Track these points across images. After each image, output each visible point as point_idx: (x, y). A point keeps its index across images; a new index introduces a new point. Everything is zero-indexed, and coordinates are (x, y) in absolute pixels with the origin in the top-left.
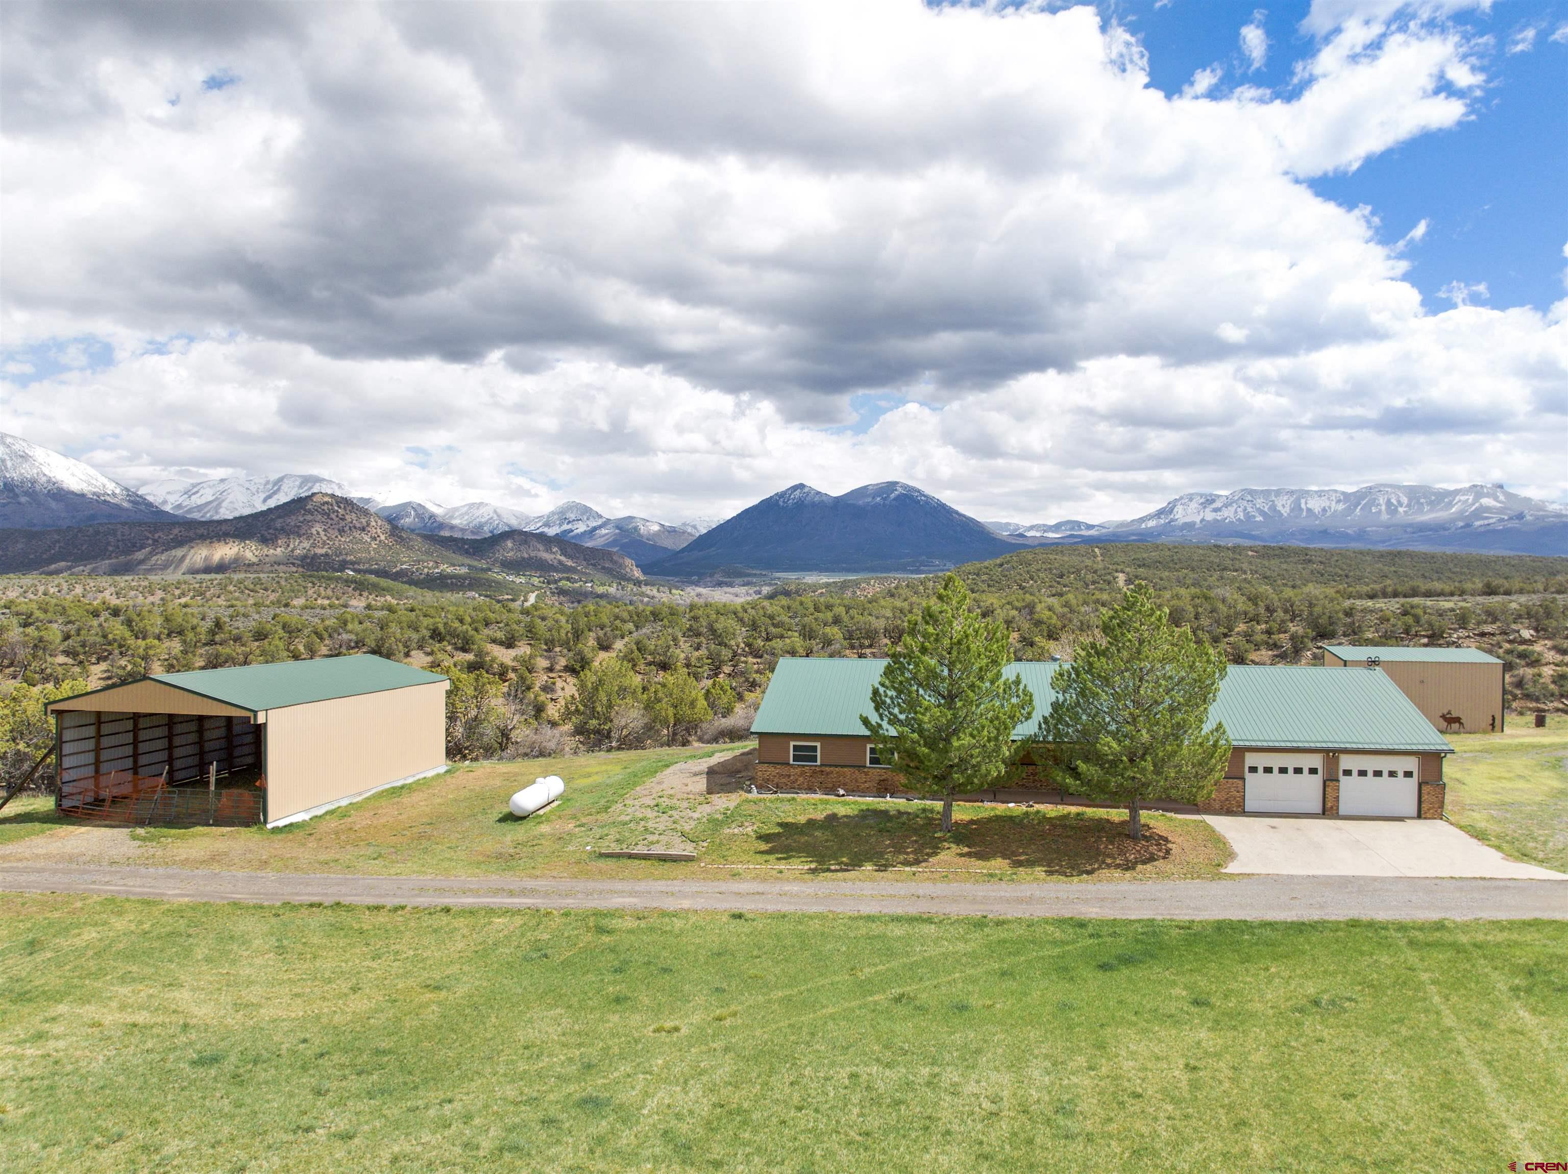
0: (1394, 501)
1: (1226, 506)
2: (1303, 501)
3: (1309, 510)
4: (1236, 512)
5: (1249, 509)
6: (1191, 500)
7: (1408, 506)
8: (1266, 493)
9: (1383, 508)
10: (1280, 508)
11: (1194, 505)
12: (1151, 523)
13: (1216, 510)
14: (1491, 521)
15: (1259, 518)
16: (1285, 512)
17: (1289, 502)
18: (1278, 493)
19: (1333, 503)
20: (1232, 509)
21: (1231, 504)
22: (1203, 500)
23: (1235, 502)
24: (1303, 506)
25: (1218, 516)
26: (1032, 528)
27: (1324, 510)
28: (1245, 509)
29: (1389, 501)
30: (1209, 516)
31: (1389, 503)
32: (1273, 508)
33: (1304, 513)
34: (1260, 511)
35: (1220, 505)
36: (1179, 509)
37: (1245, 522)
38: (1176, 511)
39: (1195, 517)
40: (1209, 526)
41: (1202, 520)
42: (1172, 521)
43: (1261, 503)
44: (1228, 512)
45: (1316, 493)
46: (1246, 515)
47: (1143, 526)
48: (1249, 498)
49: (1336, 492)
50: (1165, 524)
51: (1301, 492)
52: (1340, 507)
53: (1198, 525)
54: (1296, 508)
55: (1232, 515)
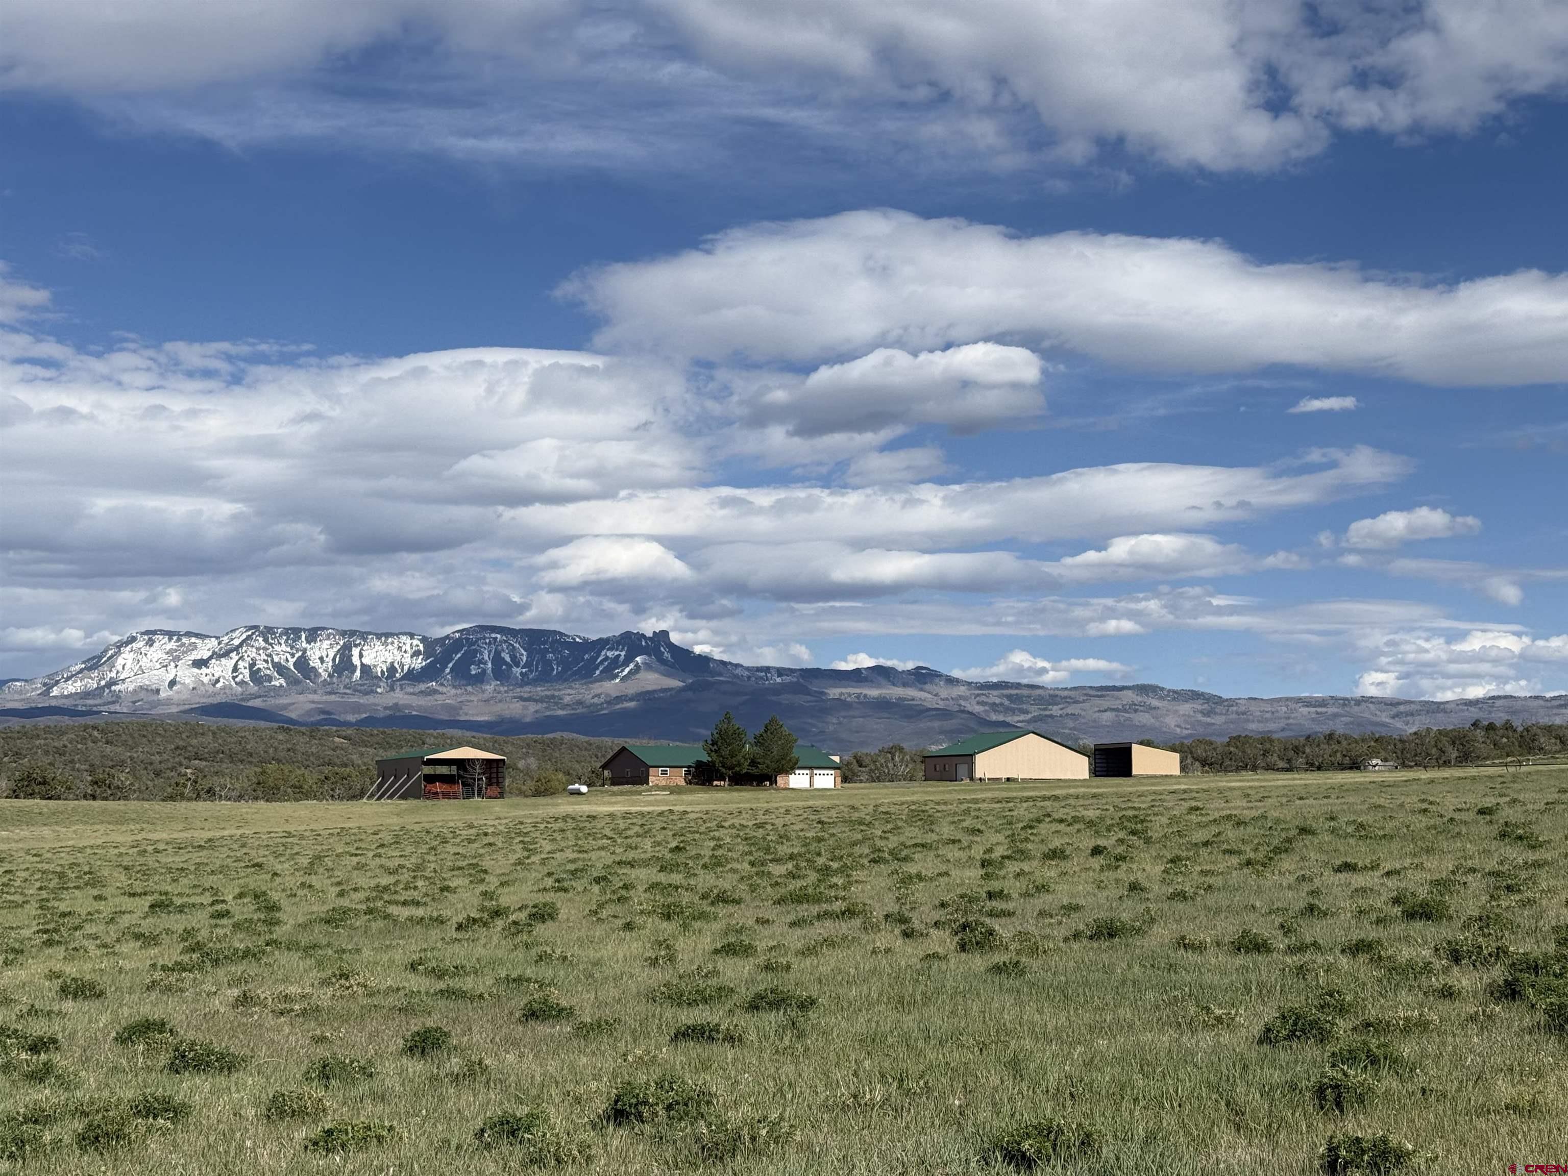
0: (505, 656)
1: (217, 655)
2: (355, 652)
3: (366, 669)
4: (235, 669)
5: (260, 665)
6: (150, 643)
7: (528, 665)
8: (293, 633)
9: (488, 667)
10: (314, 663)
11: (156, 654)
12: (73, 687)
13: (200, 664)
15: (279, 682)
16: (325, 670)
17: (331, 654)
19: (407, 660)
20: (228, 663)
21: (226, 654)
22: (174, 645)
23: (237, 649)
24: (356, 660)
25: (203, 675)
27: (392, 669)
28: (252, 665)
29: (498, 654)
30: (187, 675)
31: (497, 660)
32: (302, 663)
33: (358, 673)
34: (280, 669)
35: (206, 655)
36: (126, 658)
37: (253, 688)
38: (120, 661)
39: (159, 677)
40: (185, 696)
41: (172, 683)
42: (113, 682)
43: (282, 652)
44: (222, 669)
45: (379, 636)
46: (255, 674)
47: (55, 692)
48: (261, 642)
49: (412, 636)
50: (100, 689)
51: (353, 633)
52: (419, 663)
53: (163, 695)
54: (343, 665)
55: (228, 674)
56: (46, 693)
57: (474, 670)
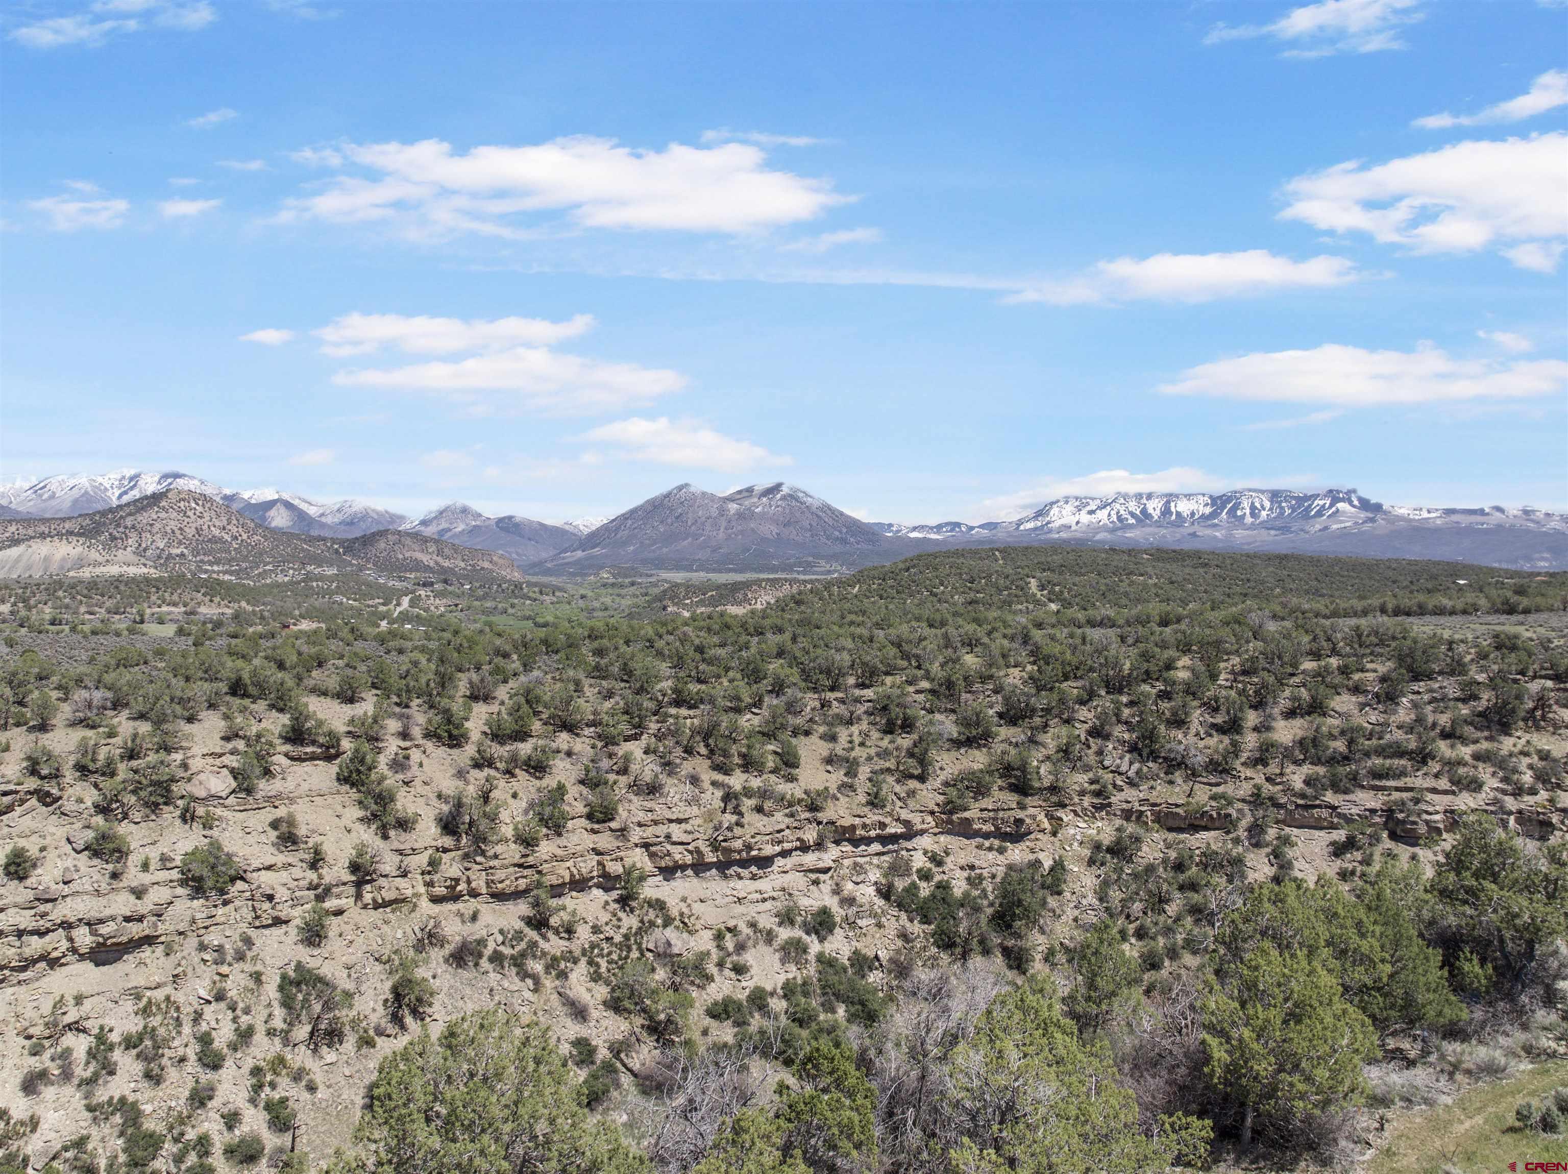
0: (1258, 505)
1: (1100, 508)
2: (1172, 504)
3: (1178, 514)
4: (1109, 515)
5: (1122, 512)
6: (1067, 502)
7: (1271, 509)
8: (1139, 496)
9: (1248, 511)
10: (1150, 511)
11: (1069, 508)
12: (1030, 525)
13: (1091, 512)
14: (1347, 524)
15: (1132, 521)
16: (1156, 515)
17: (1160, 505)
18: (1150, 496)
19: (1201, 507)
20: (1105, 512)
21: (1105, 507)
22: (1078, 503)
23: (1109, 504)
24: (1173, 509)
25: (1093, 518)
26: (914, 529)
27: (1193, 514)
28: (1118, 512)
29: (1253, 503)
30: (1085, 518)
31: (1253, 508)
32: (1144, 511)
33: (1174, 517)
34: (1132, 514)
35: (1094, 508)
36: (1055, 511)
37: (1119, 524)
38: (1052, 513)
39: (1071, 520)
40: (1084, 529)
41: (1078, 523)
42: (1049, 523)
43: (1133, 506)
44: (1102, 515)
45: (1185, 496)
46: (1119, 518)
47: (1022, 528)
48: (1122, 501)
49: (1204, 495)
50: (1043, 526)
51: (1171, 495)
52: (1208, 510)
53: (1074, 528)
54: (1166, 512)
55: (1106, 517)
56: (1017, 528)
57: (1239, 513)
